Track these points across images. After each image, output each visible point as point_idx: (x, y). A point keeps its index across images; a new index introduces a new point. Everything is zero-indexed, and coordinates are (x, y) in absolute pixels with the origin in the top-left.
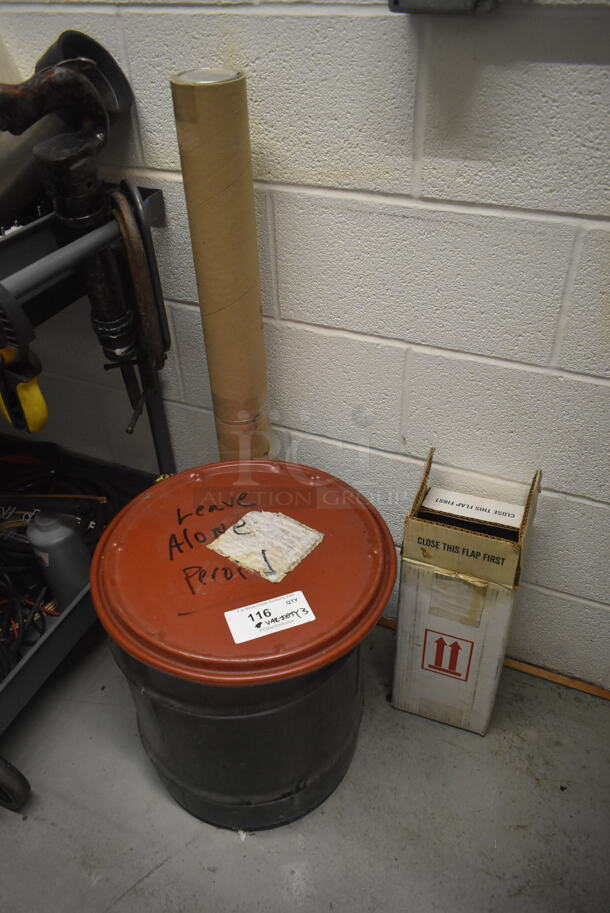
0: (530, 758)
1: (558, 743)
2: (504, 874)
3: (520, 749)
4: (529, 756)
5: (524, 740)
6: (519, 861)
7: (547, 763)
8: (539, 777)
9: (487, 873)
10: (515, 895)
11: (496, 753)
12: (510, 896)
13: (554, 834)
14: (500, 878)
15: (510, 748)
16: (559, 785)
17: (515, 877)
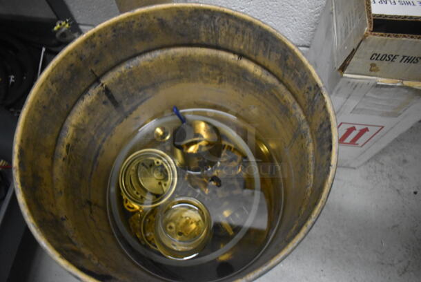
0: (389, 176)
1: (405, 161)
2: (393, 261)
3: (382, 171)
4: (389, 175)
5: (382, 164)
6: (400, 250)
7: (401, 177)
8: (399, 189)
9: (383, 264)
10: (403, 273)
11: (367, 178)
12: (401, 275)
13: (417, 226)
14: (391, 265)
15: (375, 172)
16: (412, 191)
17: (400, 261)
